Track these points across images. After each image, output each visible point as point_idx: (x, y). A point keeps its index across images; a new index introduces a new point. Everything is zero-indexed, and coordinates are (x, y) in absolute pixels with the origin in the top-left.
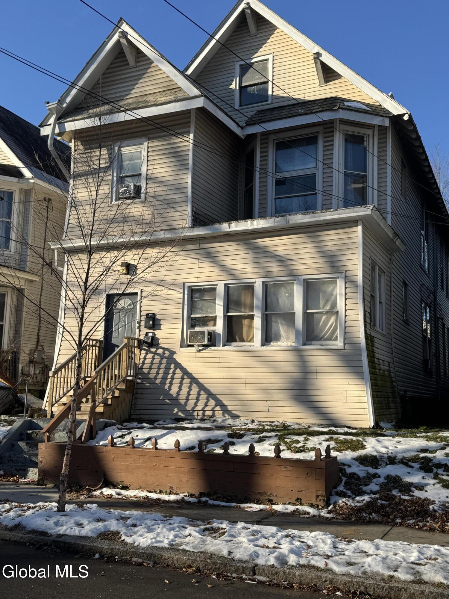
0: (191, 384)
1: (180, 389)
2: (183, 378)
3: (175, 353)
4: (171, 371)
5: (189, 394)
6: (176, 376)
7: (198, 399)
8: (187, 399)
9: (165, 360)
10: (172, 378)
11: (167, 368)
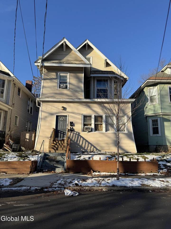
0: (86, 142)
1: (82, 143)
2: (83, 140)
3: (80, 133)
4: (79, 138)
5: (85, 145)
6: (81, 140)
7: (88, 146)
8: (85, 146)
9: (77, 135)
10: (80, 140)
11: (78, 138)
